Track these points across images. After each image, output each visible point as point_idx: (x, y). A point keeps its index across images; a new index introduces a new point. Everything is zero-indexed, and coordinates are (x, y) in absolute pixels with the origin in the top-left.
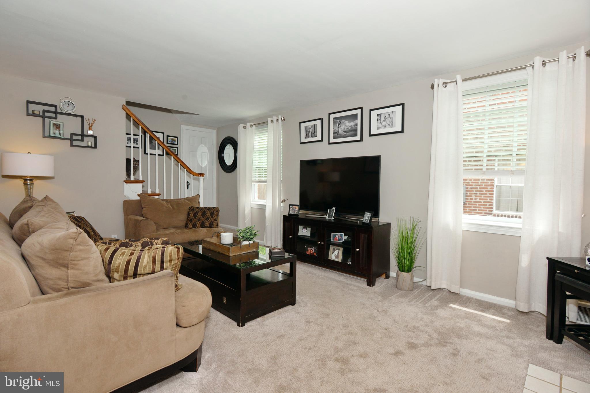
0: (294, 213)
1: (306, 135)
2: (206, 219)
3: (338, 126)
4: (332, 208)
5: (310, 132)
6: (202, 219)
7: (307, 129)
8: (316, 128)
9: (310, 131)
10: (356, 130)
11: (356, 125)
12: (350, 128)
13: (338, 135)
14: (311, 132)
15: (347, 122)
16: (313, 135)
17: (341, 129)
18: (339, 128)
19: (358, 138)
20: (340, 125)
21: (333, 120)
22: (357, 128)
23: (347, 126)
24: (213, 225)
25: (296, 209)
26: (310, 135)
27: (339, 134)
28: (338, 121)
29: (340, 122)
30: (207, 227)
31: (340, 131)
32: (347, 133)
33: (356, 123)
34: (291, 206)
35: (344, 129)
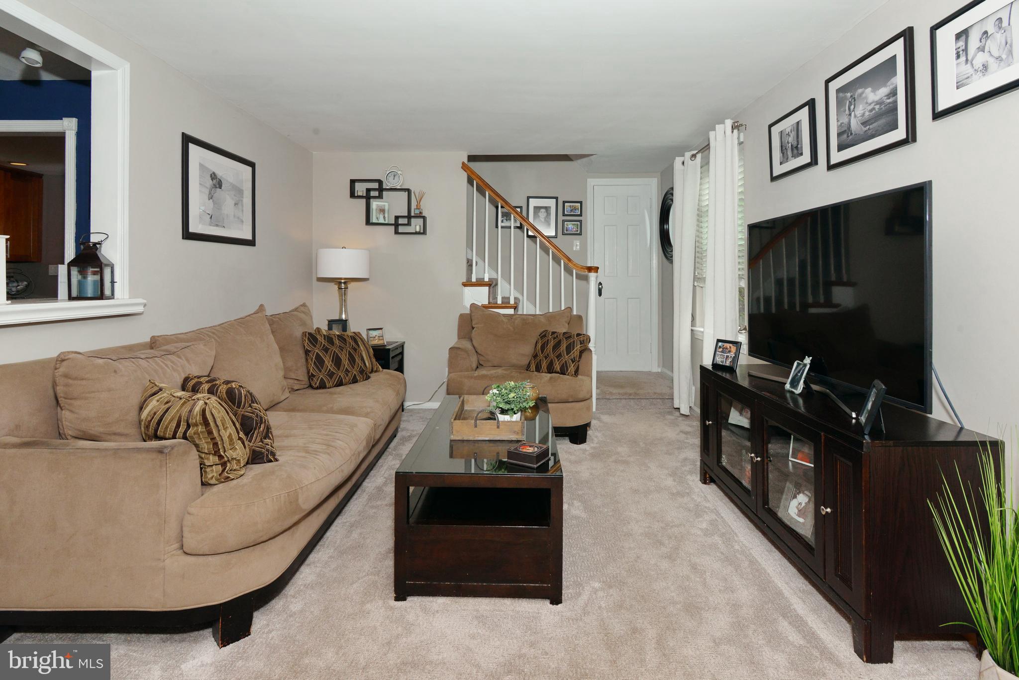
0: (726, 362)
1: (782, 154)
2: (557, 357)
3: (847, 112)
4: (802, 359)
5: (790, 145)
6: (552, 356)
7: (783, 140)
8: (801, 131)
9: (788, 143)
10: (894, 109)
11: (894, 93)
12: (877, 107)
13: (848, 136)
14: (792, 145)
15: (869, 90)
16: (795, 151)
17: (855, 116)
18: (850, 115)
19: (900, 134)
20: (852, 107)
21: (837, 97)
22: (895, 102)
23: (870, 104)
24: (567, 370)
25: (730, 352)
26: (790, 153)
27: (851, 134)
28: (849, 95)
29: (851, 96)
30: (558, 373)
31: (855, 125)
32: (871, 126)
33: (894, 85)
34: (720, 344)
35: (863, 115)
